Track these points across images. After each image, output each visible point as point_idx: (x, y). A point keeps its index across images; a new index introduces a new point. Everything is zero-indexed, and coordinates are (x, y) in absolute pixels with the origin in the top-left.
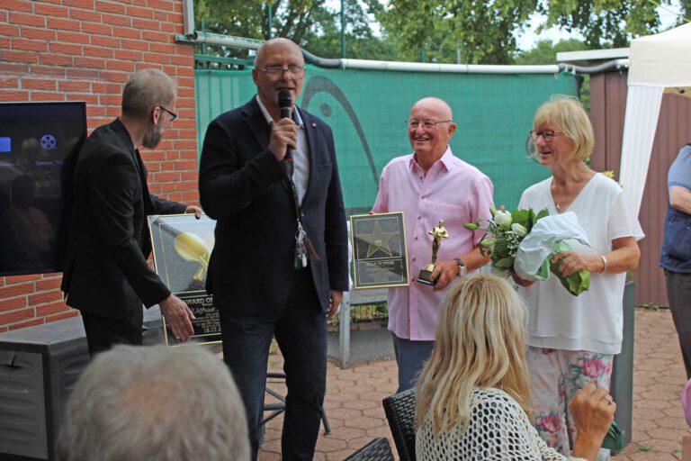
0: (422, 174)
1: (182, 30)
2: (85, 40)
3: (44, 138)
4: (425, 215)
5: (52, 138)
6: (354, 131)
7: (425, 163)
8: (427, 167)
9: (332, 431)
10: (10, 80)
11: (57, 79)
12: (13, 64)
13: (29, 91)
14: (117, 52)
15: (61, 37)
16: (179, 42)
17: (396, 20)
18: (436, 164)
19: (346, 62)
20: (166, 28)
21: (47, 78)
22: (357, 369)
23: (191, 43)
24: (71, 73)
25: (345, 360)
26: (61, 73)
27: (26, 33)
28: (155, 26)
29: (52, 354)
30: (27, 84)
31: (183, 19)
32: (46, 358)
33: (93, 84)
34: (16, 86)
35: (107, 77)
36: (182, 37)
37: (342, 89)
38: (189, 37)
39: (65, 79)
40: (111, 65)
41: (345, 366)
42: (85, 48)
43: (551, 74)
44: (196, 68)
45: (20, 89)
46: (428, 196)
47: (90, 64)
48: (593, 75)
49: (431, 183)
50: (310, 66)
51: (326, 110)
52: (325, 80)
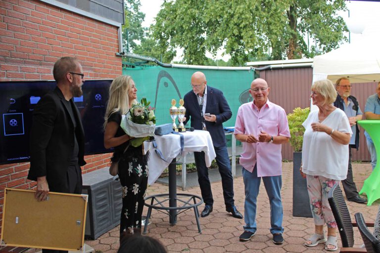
0: (258, 109)
1: (119, 51)
2: (86, 54)
3: (97, 96)
4: (261, 126)
5: (100, 95)
6: (177, 93)
7: (259, 105)
8: (260, 107)
14: (97, 60)
15: (79, 53)
16: (117, 56)
18: (265, 105)
19: (173, 65)
20: (113, 49)
23: (122, 56)
25: (184, 186)
28: (109, 49)
29: (92, 189)
31: (119, 46)
32: (90, 192)
33: (90, 73)
35: (94, 70)
36: (118, 54)
37: (171, 75)
38: (121, 53)
40: (95, 65)
41: (184, 189)
42: (87, 58)
43: (248, 70)
44: (123, 67)
46: (261, 118)
47: (88, 65)
48: (261, 71)
50: (159, 66)
51: (166, 84)
52: (165, 72)
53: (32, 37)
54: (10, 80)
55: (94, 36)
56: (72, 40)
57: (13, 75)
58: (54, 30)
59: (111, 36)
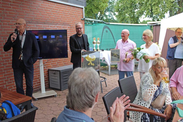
1: (83, 18)
2: (66, 19)
3: (60, 36)
6: (111, 35)
7: (124, 41)
9: (107, 86)
10: (54, 26)
11: (62, 26)
12: (55, 23)
13: (57, 28)
14: (72, 22)
15: (63, 19)
16: (82, 20)
17: (119, 16)
19: (110, 23)
20: (80, 17)
21: (60, 26)
22: (111, 76)
23: (84, 20)
24: (64, 25)
25: (109, 74)
26: (63, 25)
27: (57, 18)
28: (78, 17)
29: (61, 72)
30: (57, 27)
31: (83, 16)
32: (60, 72)
33: (68, 27)
34: (55, 27)
35: (70, 26)
36: (83, 19)
37: (110, 28)
38: (84, 19)
39: (63, 26)
40: (71, 24)
42: (67, 21)
43: (146, 26)
44: (85, 24)
45: (56, 28)
46: (125, 46)
47: (67, 23)
49: (125, 44)
50: (104, 24)
51: (107, 31)
52: (107, 26)
53: (41, 14)
54: (31, 30)
55: (70, 12)
56: (60, 14)
57: (32, 28)
58: (51, 11)
59: (79, 12)
